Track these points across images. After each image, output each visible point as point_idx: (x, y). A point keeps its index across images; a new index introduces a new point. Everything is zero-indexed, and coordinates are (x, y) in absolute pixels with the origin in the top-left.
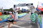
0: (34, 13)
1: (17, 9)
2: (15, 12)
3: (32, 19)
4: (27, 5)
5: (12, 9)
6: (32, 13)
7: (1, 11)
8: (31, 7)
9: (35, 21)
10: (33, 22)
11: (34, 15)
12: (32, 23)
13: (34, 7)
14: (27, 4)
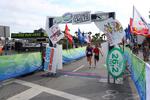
0: (117, 47)
1: (58, 33)
2: (54, 42)
3: (111, 68)
4: (94, 17)
5: (42, 34)
6: (111, 48)
7: (3, 38)
8: (107, 26)
9: (123, 74)
10: (115, 78)
11: (119, 53)
12: (112, 81)
13: (118, 25)
14: (93, 13)
